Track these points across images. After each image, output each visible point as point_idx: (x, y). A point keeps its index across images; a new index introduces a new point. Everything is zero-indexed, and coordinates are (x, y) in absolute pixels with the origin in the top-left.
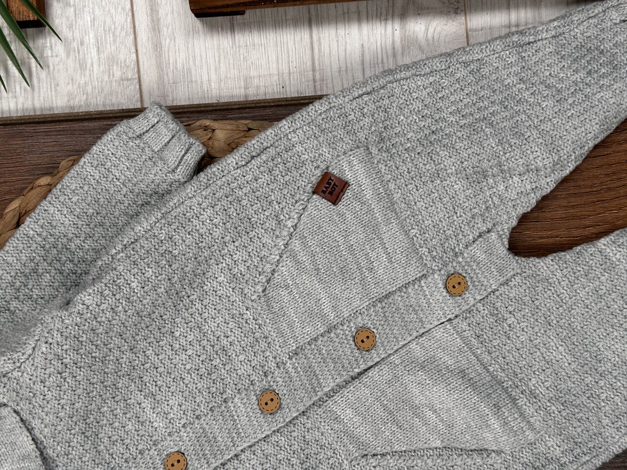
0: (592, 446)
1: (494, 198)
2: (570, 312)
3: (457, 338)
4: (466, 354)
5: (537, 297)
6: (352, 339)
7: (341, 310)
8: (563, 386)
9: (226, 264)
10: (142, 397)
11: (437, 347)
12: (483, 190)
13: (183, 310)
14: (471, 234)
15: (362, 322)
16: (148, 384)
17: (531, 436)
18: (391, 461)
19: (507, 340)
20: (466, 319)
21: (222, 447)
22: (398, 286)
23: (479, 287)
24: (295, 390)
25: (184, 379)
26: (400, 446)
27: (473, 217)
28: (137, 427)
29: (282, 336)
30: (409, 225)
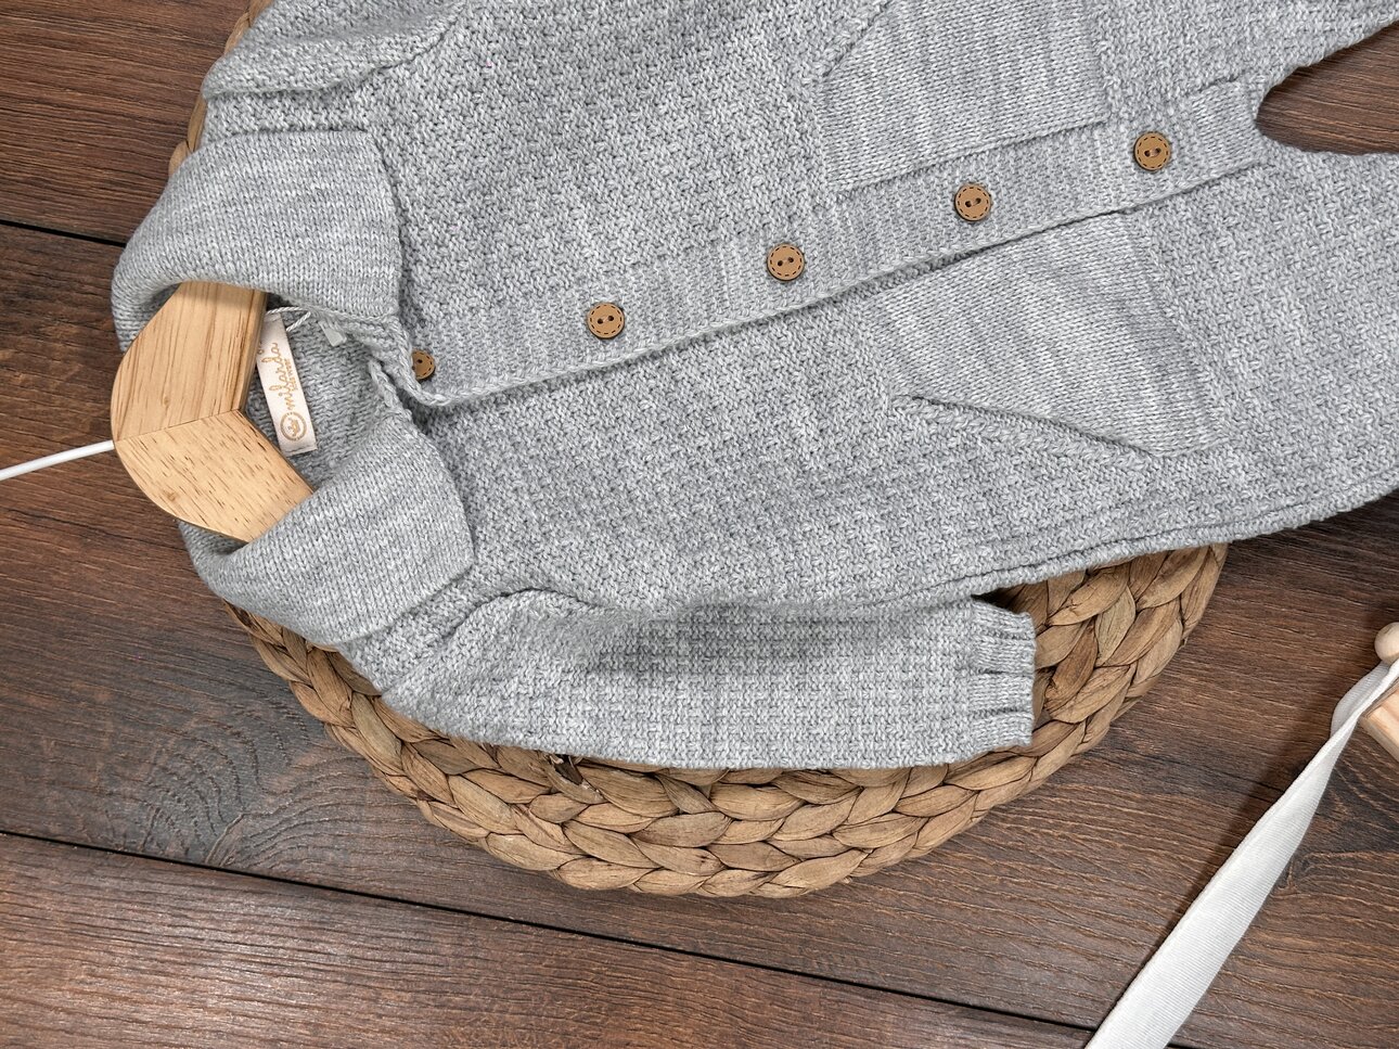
0: (1303, 485)
1: (1256, 29)
2: (1328, 258)
3: (1126, 244)
4: (1135, 274)
5: (1280, 215)
6: (950, 196)
7: (945, 144)
8: (1281, 376)
9: (774, 14)
10: (578, 197)
11: (1090, 250)
12: (1239, 11)
13: (684, 71)
14: (1202, 77)
15: (975, 174)
16: (593, 179)
17: (1204, 437)
18: (959, 419)
19: (1210, 272)
20: (1151, 218)
21: (688, 315)
22: (1052, 130)
23: (1188, 167)
24: (833, 255)
25: (653, 189)
26: (982, 397)
27: (1212, 50)
28: (557, 245)
29: (835, 162)
30: (1099, 30)
